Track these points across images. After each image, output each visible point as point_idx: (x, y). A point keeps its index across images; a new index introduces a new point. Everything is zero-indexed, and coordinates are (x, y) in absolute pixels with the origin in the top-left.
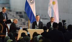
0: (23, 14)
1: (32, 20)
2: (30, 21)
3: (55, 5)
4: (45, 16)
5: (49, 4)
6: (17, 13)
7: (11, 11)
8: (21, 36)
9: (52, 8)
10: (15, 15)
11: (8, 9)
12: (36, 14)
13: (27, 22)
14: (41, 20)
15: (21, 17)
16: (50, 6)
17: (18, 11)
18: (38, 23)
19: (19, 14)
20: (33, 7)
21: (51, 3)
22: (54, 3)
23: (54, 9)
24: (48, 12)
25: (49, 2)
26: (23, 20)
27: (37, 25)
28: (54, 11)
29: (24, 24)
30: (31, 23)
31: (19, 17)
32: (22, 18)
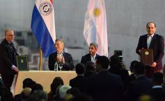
3: (100, 17)
4: (76, 42)
5: (87, 13)
9: (92, 23)
13: (33, 55)
16: (89, 19)
22: (96, 12)
23: (97, 27)
24: (84, 32)
26: (26, 50)
28: (98, 30)
32: (22, 47)
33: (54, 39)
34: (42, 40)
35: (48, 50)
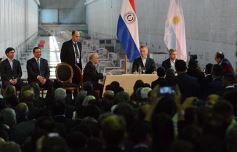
0: (114, 44)
1: (132, 55)
2: (129, 57)
3: (179, 24)
4: (160, 47)
6: (102, 42)
7: (89, 38)
9: (172, 31)
10: (97, 47)
11: (83, 34)
12: (140, 43)
13: (121, 60)
14: (151, 56)
15: (111, 49)
16: (169, 26)
17: (104, 37)
18: (144, 61)
19: (106, 44)
20: (134, 30)
21: (170, 20)
23: (176, 33)
25: (166, 18)
26: (115, 56)
27: (142, 66)
28: (177, 37)
29: (117, 65)
31: (105, 50)
32: (112, 53)
34: (127, 46)
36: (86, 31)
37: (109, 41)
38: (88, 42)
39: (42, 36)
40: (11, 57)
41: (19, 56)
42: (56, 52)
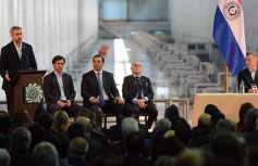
0: (209, 50)
2: (230, 68)
6: (191, 47)
8: (206, 112)
10: (185, 54)
11: (164, 36)
13: (220, 74)
15: (204, 58)
17: (194, 41)
19: (197, 51)
26: (210, 67)
29: (214, 81)
30: (233, 75)
31: (196, 59)
32: (205, 63)
33: (244, 52)
34: (228, 53)
35: (235, 66)
36: (168, 32)
37: (202, 46)
38: (170, 47)
39: (104, 38)
40: (59, 70)
41: (71, 69)
42: (124, 62)
